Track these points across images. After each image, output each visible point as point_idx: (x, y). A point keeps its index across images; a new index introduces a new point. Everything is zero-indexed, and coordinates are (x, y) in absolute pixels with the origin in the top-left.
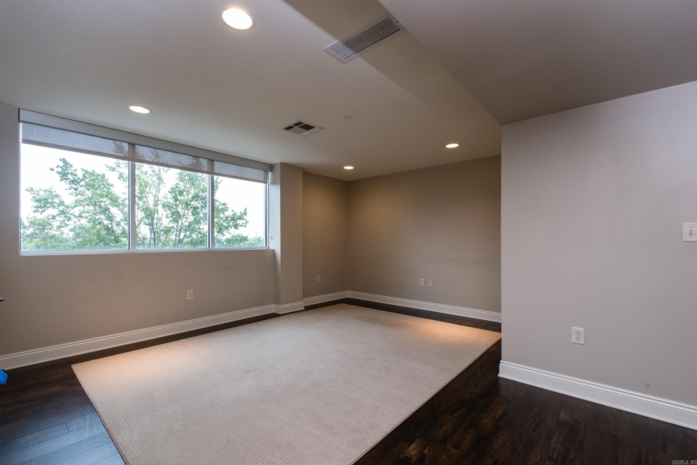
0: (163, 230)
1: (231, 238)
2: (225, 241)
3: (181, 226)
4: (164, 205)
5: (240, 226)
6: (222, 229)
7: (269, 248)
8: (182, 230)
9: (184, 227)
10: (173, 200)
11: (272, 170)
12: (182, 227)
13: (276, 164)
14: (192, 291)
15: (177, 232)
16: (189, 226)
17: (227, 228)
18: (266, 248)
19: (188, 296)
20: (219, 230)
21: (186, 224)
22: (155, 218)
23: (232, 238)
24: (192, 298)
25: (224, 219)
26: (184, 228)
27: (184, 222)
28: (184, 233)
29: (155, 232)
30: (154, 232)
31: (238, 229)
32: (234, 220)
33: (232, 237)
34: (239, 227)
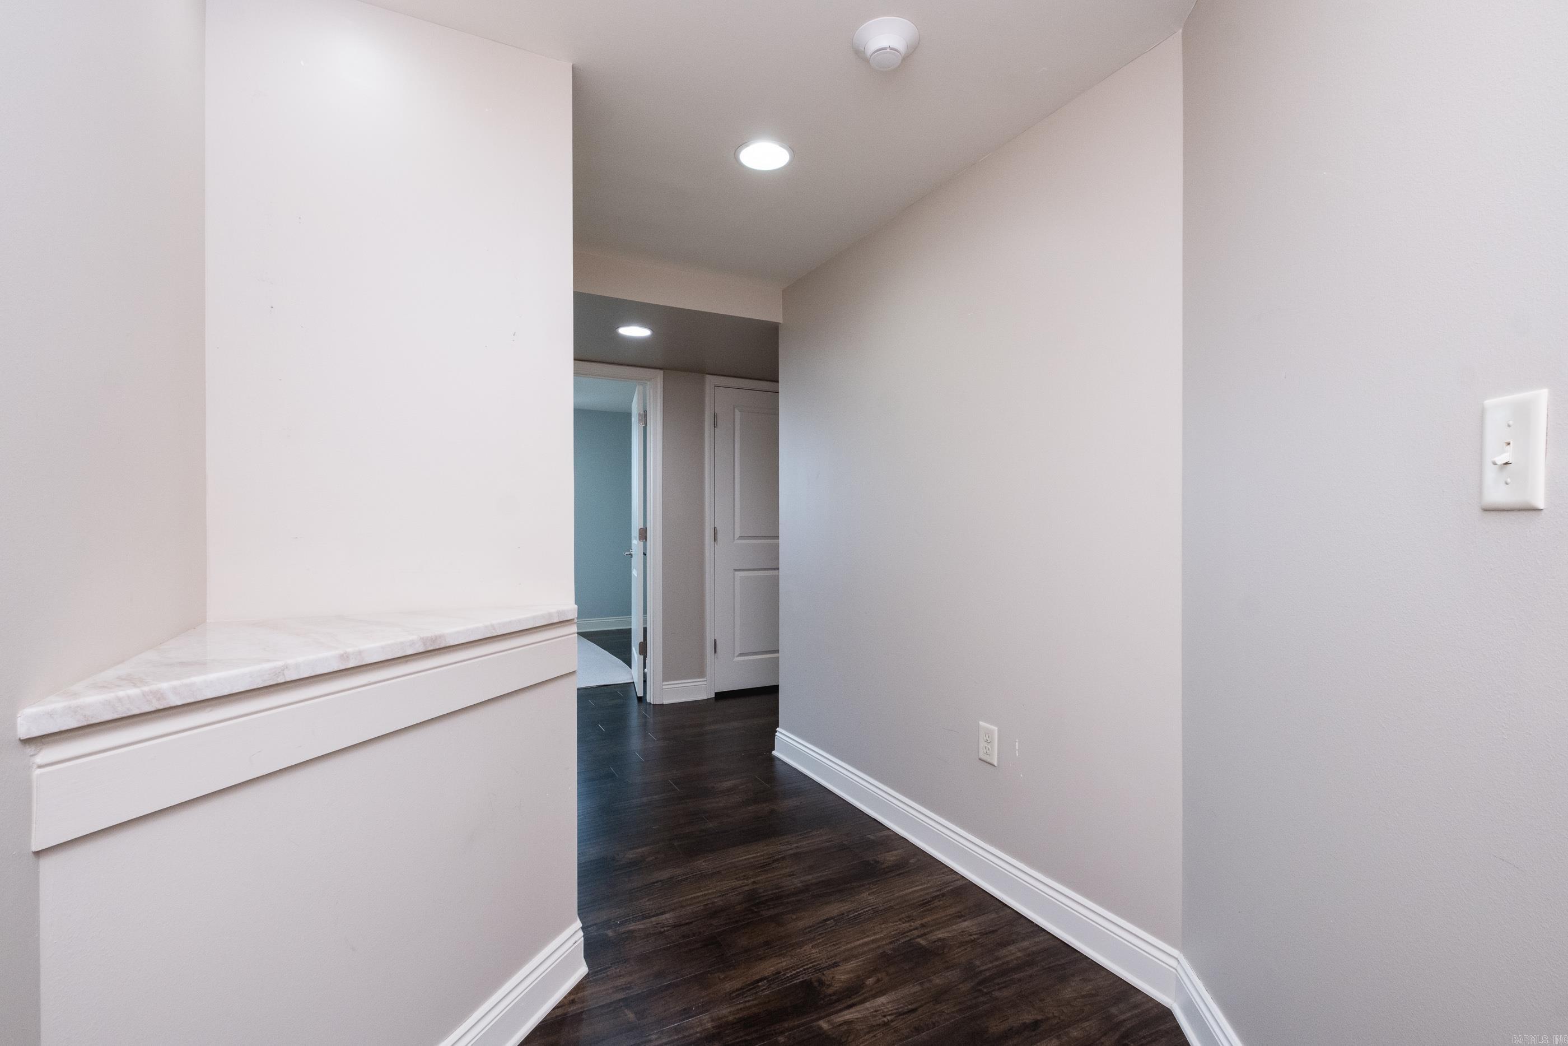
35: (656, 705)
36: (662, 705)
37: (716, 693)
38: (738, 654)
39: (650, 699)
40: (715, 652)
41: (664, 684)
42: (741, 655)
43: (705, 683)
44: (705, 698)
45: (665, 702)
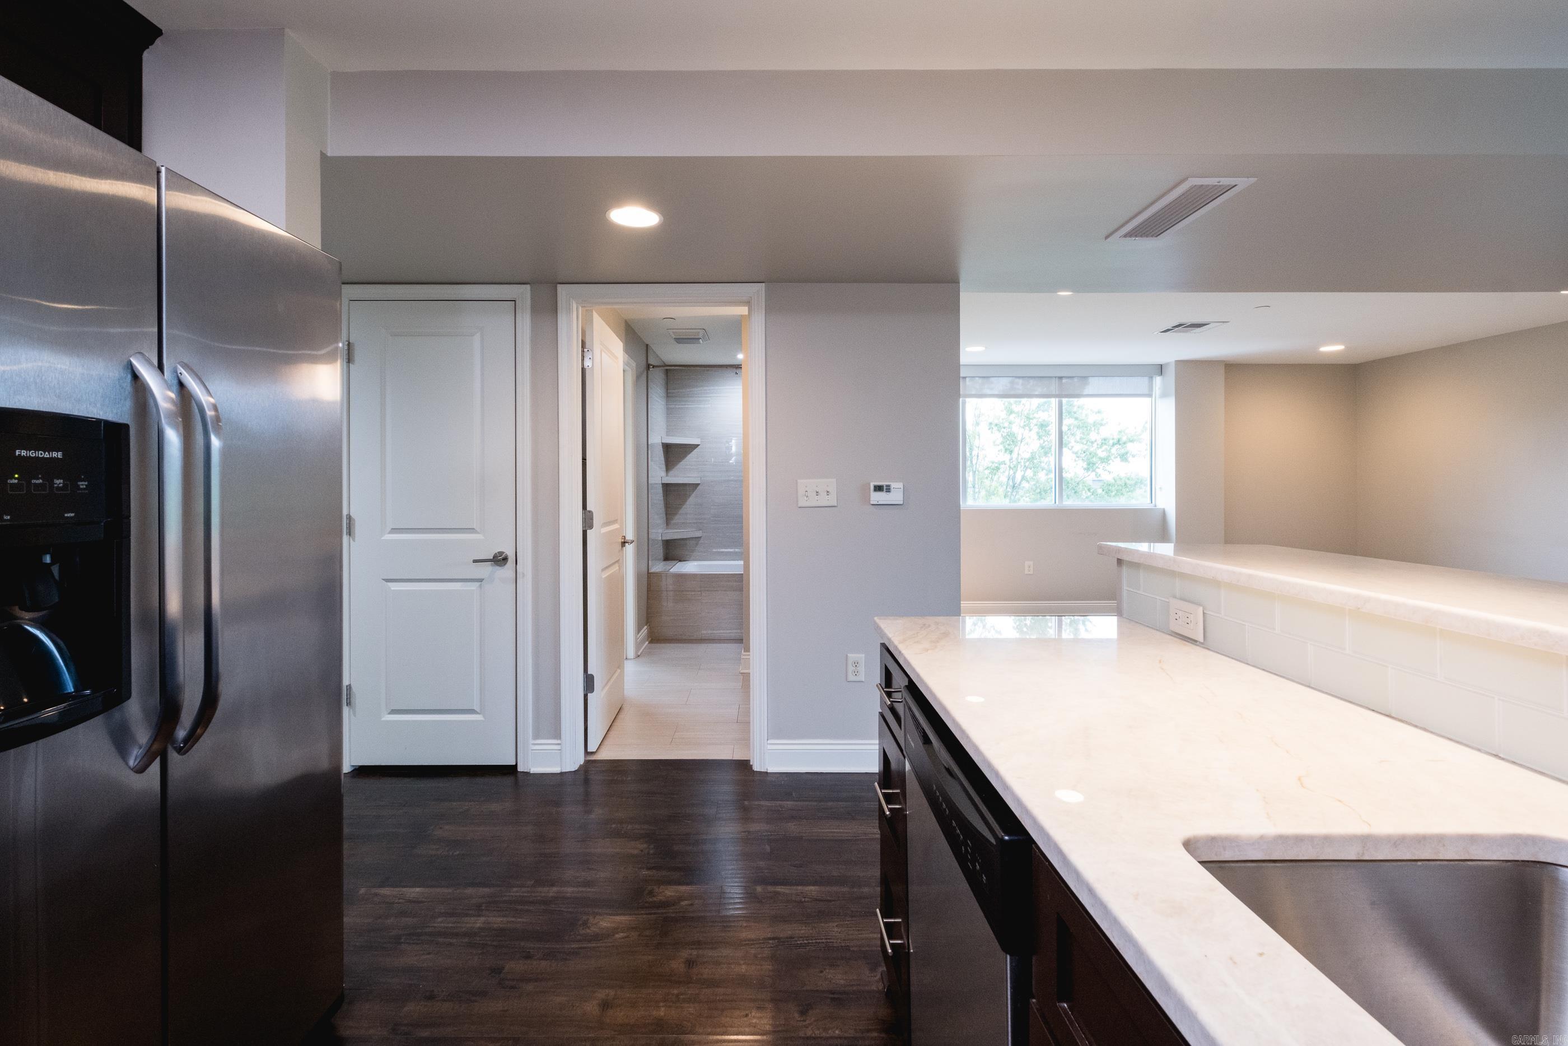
0: (987, 468)
1: (1113, 481)
2: (1101, 488)
3: (1017, 459)
4: (991, 424)
5: (1133, 456)
6: (1094, 464)
7: (1155, 506)
8: (1019, 466)
9: (1022, 461)
10: (1005, 412)
11: (1161, 373)
12: (1019, 461)
13: (1167, 364)
14: (1031, 563)
15: (1009, 470)
16: (1032, 459)
17: (1105, 460)
18: (1151, 506)
19: (1026, 568)
20: (1089, 464)
21: (1027, 456)
22: (974, 447)
23: (1115, 482)
24: (1031, 572)
25: (1099, 442)
26: (1022, 464)
27: (1024, 451)
28: (1023, 473)
29: (975, 472)
30: (973, 472)
31: (1129, 462)
32: (1120, 445)
33: (1114, 479)
34: (1130, 459)
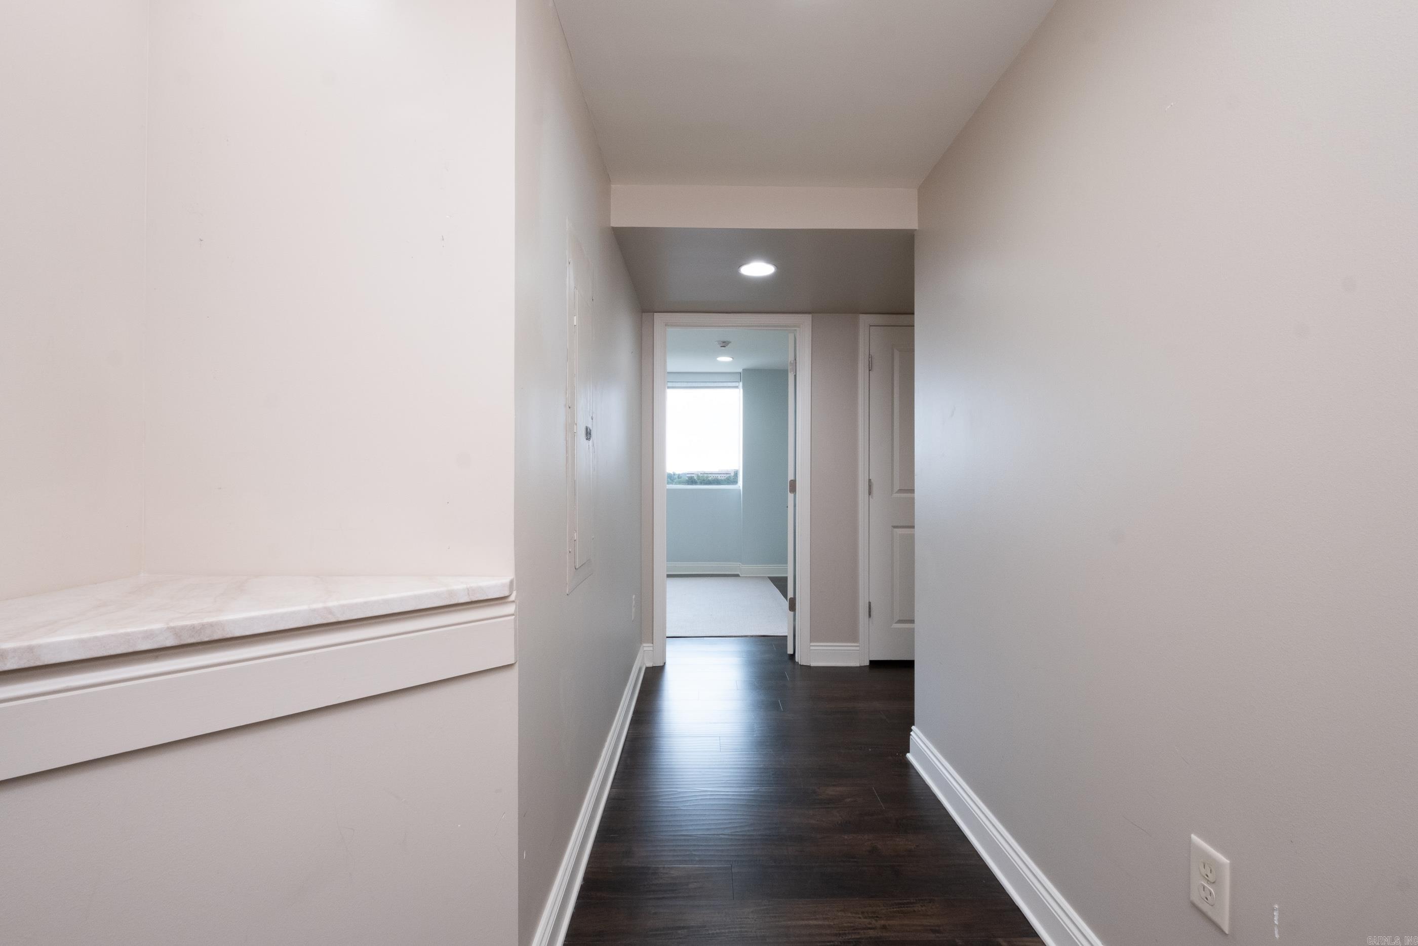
35: (803, 665)
36: (809, 667)
37: (871, 662)
38: (897, 621)
39: (800, 659)
40: (870, 615)
41: (812, 644)
42: (900, 621)
43: (858, 648)
44: (858, 665)
45: (813, 664)
